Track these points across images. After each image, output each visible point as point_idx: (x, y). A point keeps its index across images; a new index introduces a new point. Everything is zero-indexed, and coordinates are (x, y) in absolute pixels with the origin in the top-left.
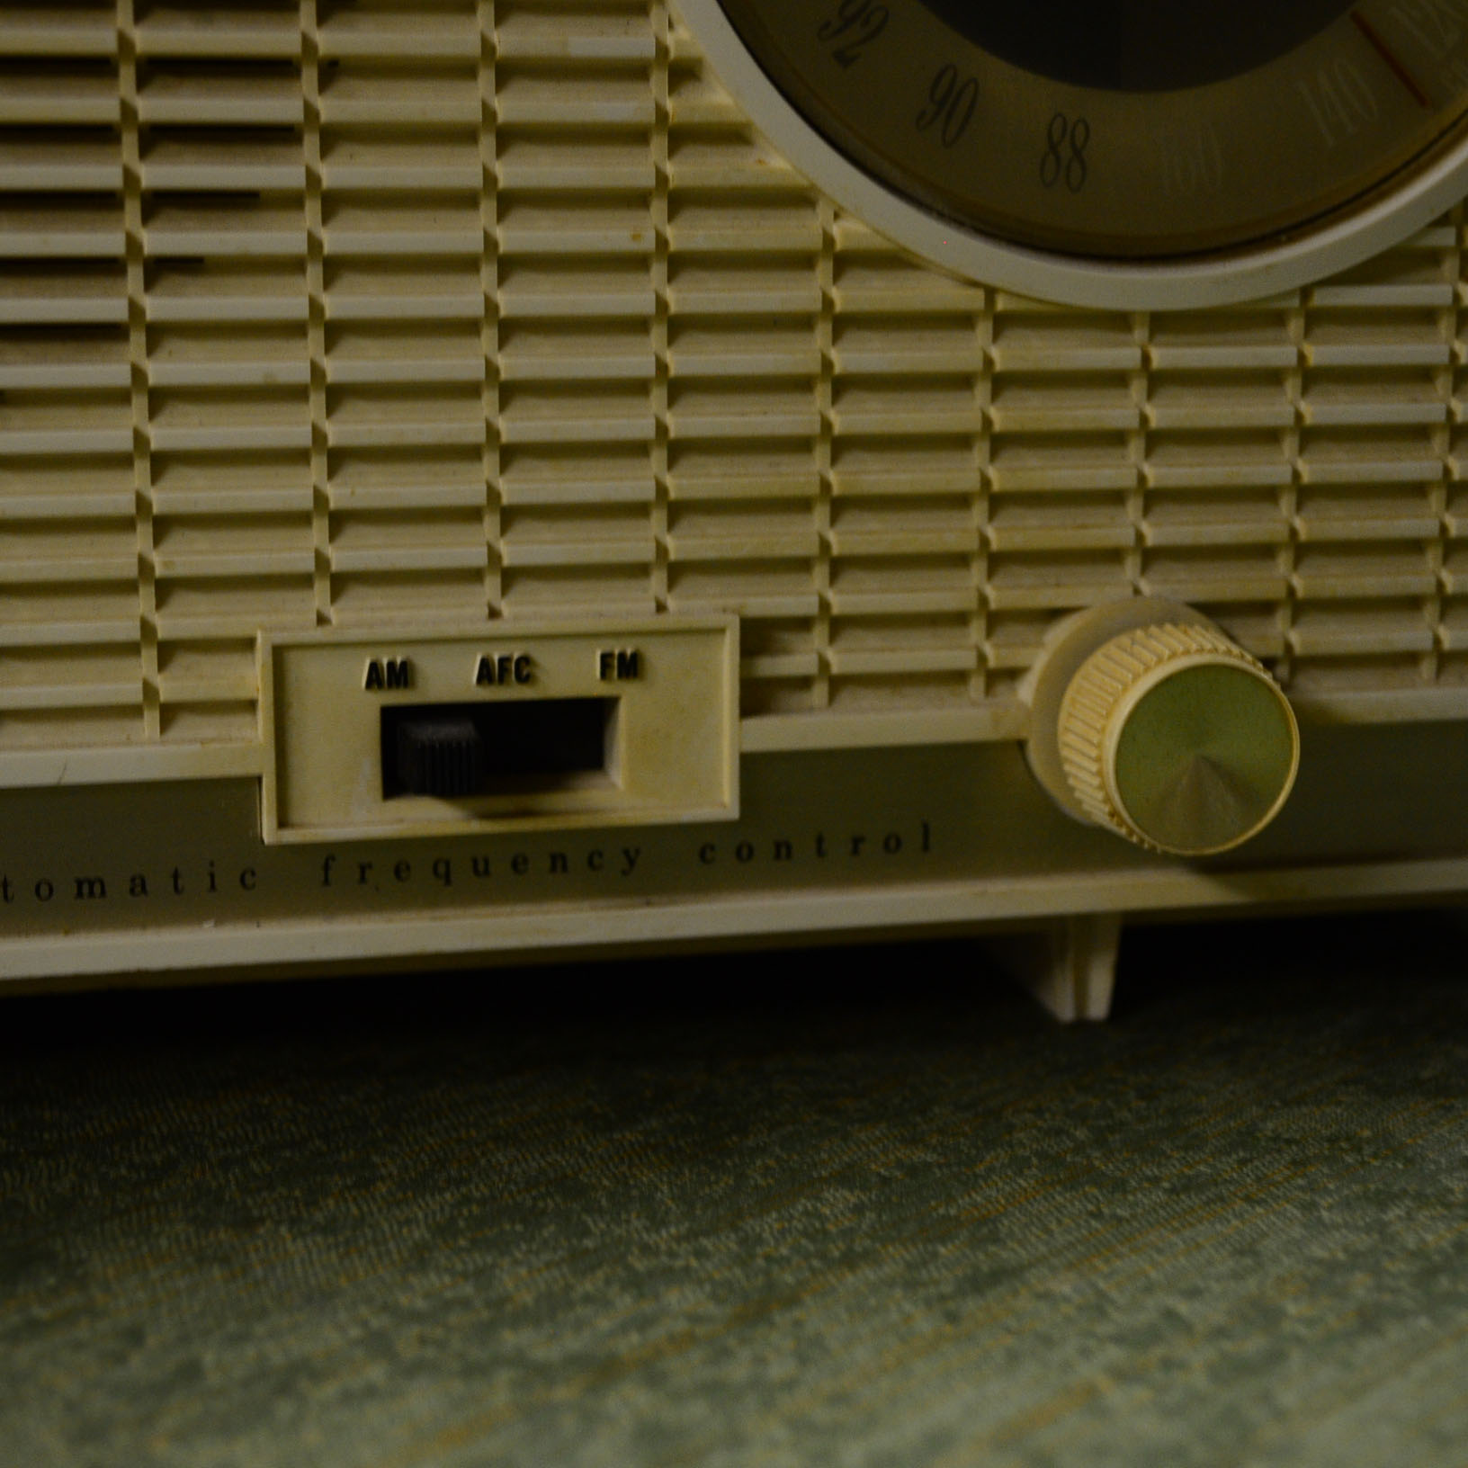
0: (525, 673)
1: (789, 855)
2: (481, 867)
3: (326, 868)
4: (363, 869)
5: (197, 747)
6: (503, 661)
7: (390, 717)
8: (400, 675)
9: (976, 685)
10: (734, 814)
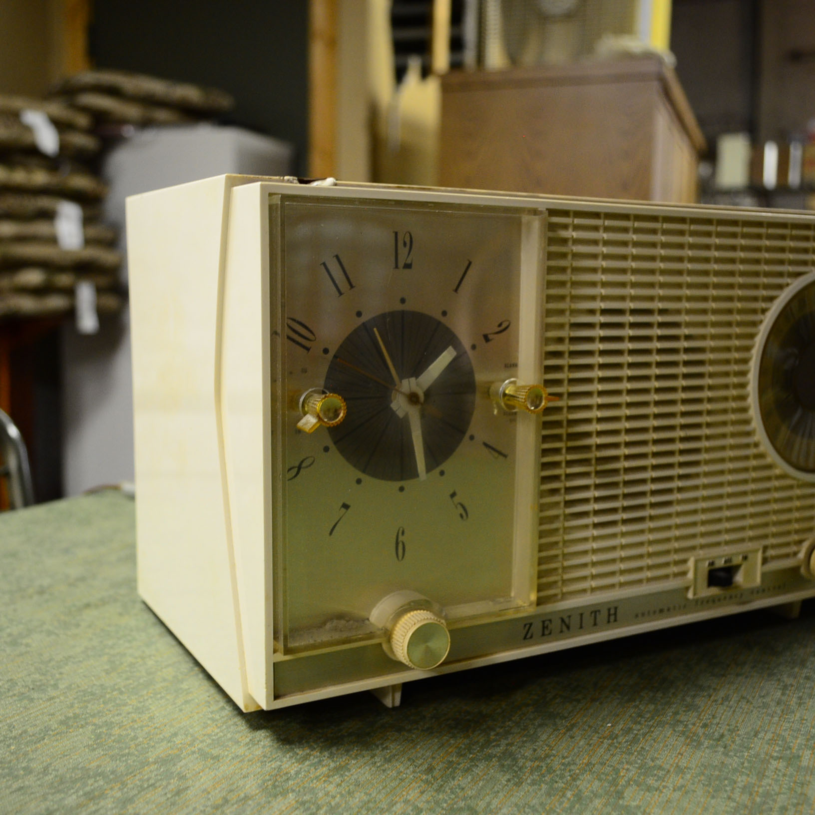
0: (731, 561)
1: (766, 592)
3: (698, 603)
4: (702, 602)
5: (681, 581)
6: (728, 559)
7: (710, 572)
8: (713, 563)
9: (792, 555)
10: (760, 585)
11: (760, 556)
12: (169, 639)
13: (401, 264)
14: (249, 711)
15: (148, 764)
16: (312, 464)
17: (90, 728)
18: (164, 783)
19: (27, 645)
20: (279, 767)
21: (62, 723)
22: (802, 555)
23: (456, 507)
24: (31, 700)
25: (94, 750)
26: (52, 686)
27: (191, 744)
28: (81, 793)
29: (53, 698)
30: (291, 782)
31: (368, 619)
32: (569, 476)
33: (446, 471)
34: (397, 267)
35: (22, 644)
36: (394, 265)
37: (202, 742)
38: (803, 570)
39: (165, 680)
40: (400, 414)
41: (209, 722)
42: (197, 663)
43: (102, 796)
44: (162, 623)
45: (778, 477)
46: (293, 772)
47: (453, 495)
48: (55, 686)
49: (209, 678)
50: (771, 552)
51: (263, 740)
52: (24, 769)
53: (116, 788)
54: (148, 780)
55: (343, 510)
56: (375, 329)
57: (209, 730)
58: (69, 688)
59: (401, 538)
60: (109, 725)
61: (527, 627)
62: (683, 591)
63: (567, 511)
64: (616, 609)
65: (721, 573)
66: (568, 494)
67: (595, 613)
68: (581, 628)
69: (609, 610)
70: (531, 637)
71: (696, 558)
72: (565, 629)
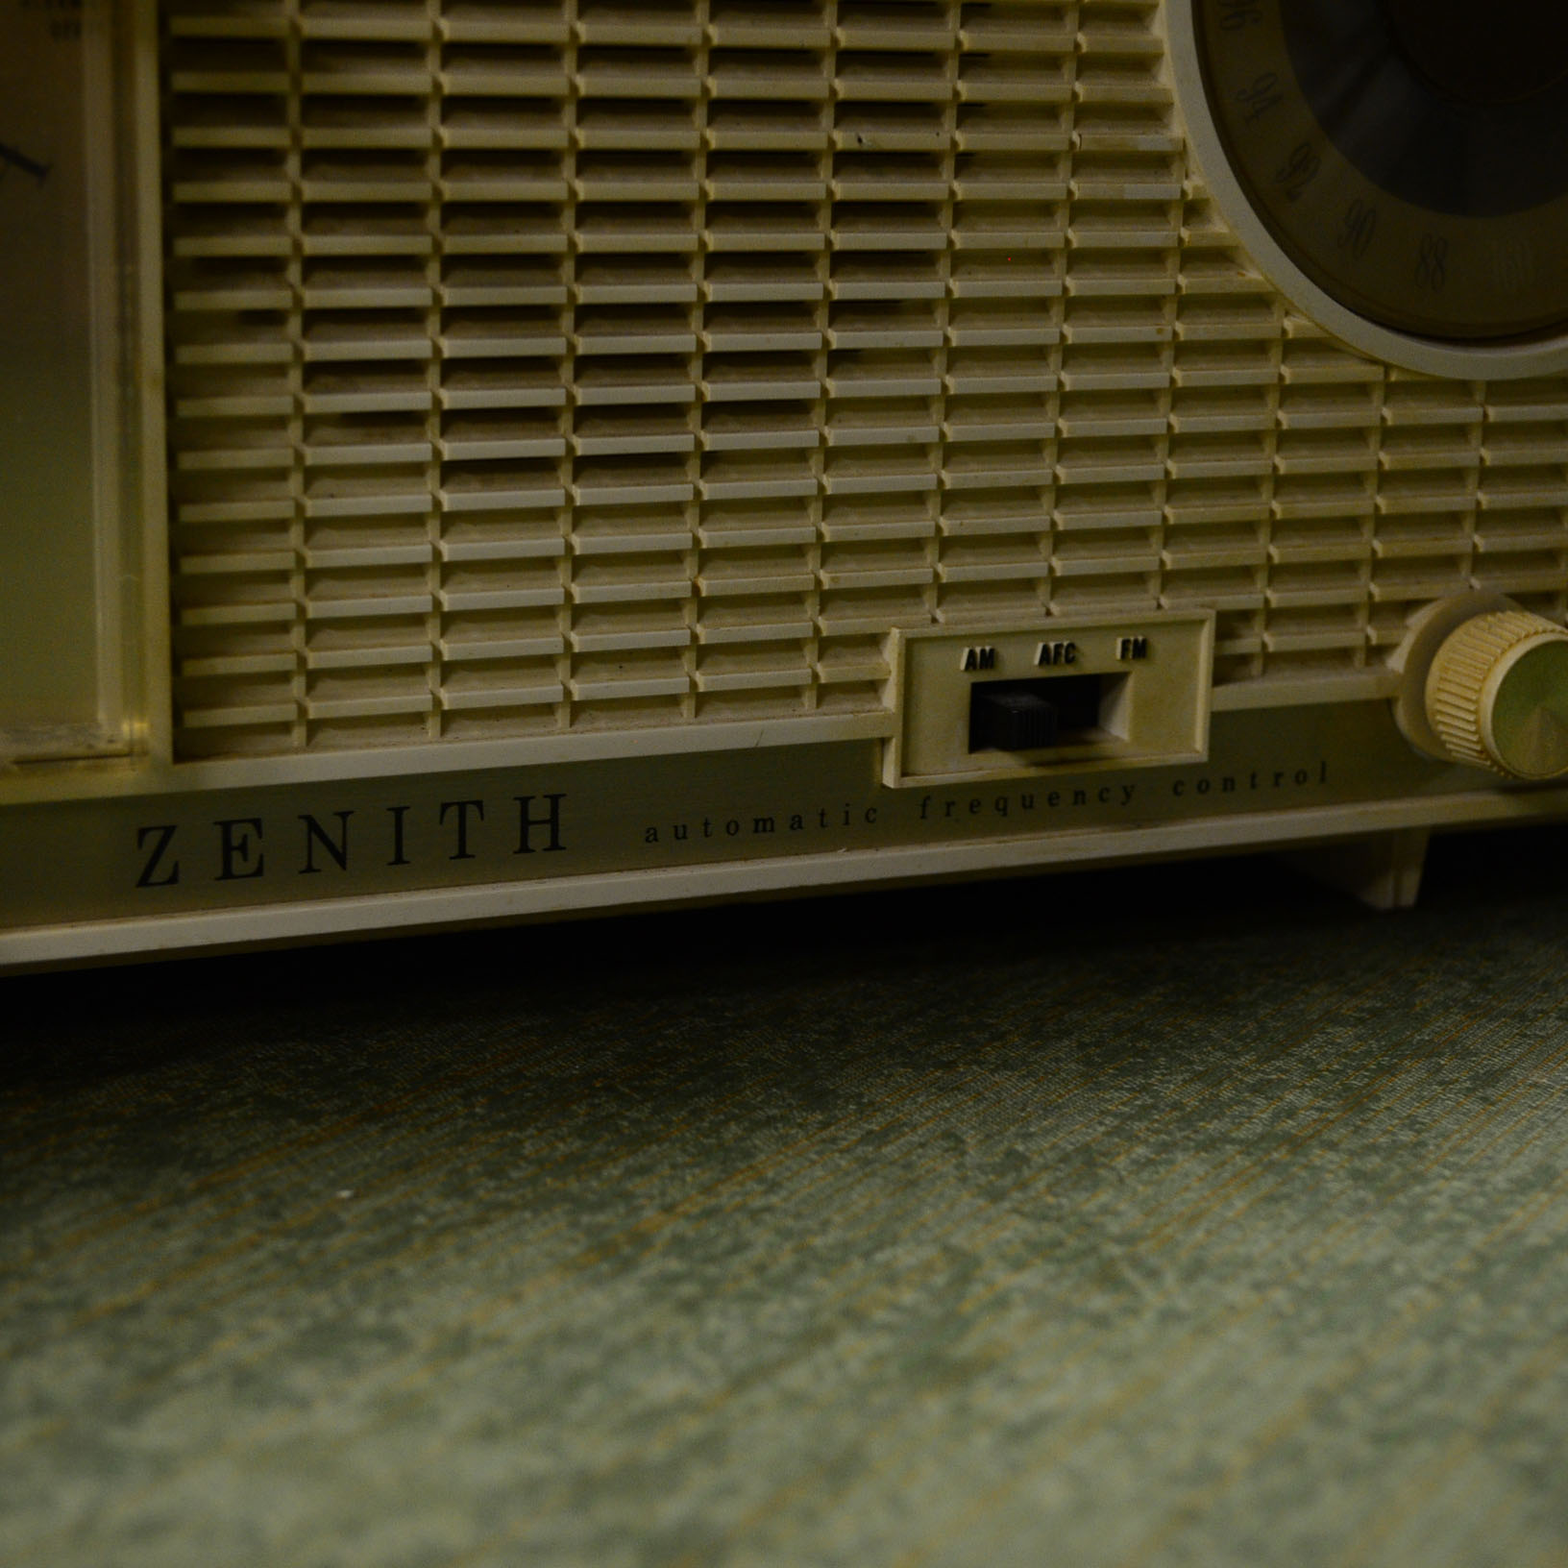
0: (1071, 656)
1: (1233, 788)
2: (1027, 803)
3: (924, 806)
4: (949, 805)
5: (851, 716)
6: (1058, 647)
7: (977, 689)
8: (988, 660)
9: (1359, 658)
10: (1204, 758)
11: (1204, 643)
22: (1397, 662)
32: (317, 266)
38: (1402, 716)
45: (1293, 348)
50: (1256, 639)
61: (153, 840)
62: (863, 752)
63: (315, 403)
64: (555, 800)
65: (1025, 701)
66: (320, 338)
67: (462, 806)
68: (399, 860)
69: (524, 802)
70: (173, 880)
71: (911, 633)
72: (321, 854)
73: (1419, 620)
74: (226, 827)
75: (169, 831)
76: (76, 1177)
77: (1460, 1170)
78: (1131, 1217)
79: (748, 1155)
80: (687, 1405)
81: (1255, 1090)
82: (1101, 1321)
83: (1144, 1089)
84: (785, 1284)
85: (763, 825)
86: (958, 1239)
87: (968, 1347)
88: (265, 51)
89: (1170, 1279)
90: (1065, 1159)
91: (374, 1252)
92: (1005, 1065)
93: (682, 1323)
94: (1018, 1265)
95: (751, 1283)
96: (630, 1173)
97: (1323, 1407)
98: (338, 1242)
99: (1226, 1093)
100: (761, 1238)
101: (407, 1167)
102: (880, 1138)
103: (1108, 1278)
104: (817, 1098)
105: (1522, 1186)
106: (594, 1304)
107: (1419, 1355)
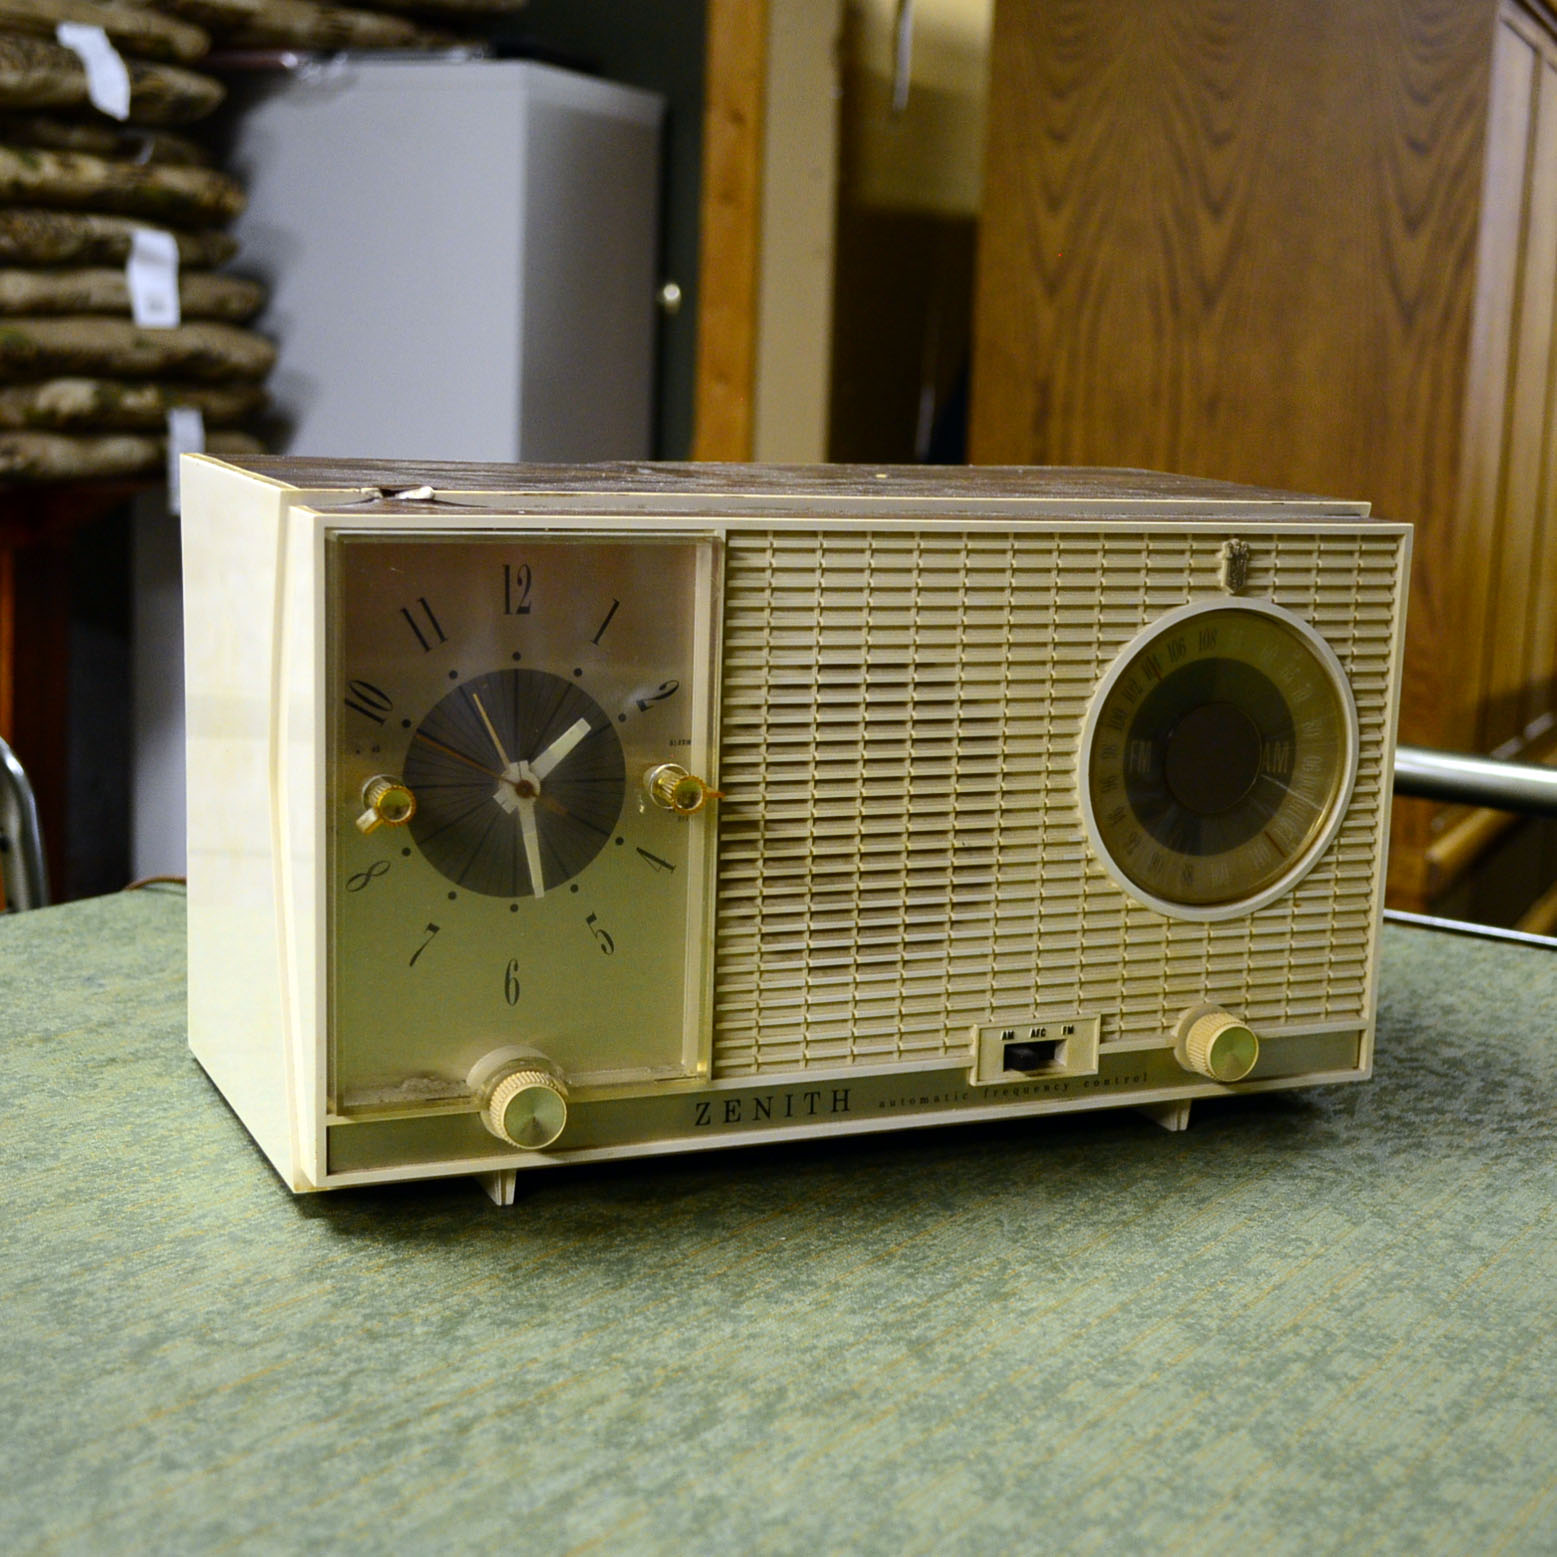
1: (1109, 1084)
2: (1026, 1091)
3: (986, 1092)
4: (996, 1092)
5: (955, 1058)
6: (1038, 1030)
7: (1007, 1048)
8: (1011, 1036)
9: (1160, 1031)
10: (1096, 1072)
11: (1096, 1027)
12: (222, 1110)
13: (514, 609)
14: (301, 1192)
15: (163, 1242)
16: (386, 870)
17: (96, 1203)
18: (177, 1261)
19: (21, 1106)
20: (324, 1257)
21: (60, 1196)
22: (1174, 1032)
23: (596, 936)
24: (24, 1170)
25: (98, 1225)
26: (51, 1156)
27: (222, 1227)
28: (76, 1263)
29: (52, 1169)
30: (333, 1270)
31: (465, 1081)
32: (767, 899)
33: (579, 885)
34: (508, 611)
35: (13, 1106)
36: (503, 609)
37: (235, 1225)
38: (1176, 1053)
39: (203, 1158)
40: (508, 809)
41: (251, 1206)
42: (253, 1142)
43: (101, 1267)
44: (216, 1090)
45: (1130, 911)
46: (340, 1261)
47: (591, 919)
48: (55, 1157)
49: (265, 1159)
50: (1116, 1025)
51: (316, 1227)
52: (9, 1238)
53: (119, 1262)
54: (159, 1257)
55: (430, 933)
56: (475, 696)
57: (248, 1215)
58: (74, 1159)
59: (513, 974)
60: (122, 1202)
61: (702, 1107)
62: (960, 1073)
63: (765, 948)
64: (846, 1092)
65: (1026, 1052)
66: (768, 924)
67: (812, 1095)
68: (789, 1115)
69: (835, 1093)
70: (708, 1122)
71: (982, 1026)
72: (761, 1113)
73: (1183, 1015)
74: (728, 1103)
75: (707, 1105)
76: (686, 1232)
77: (1184, 1234)
78: (1064, 1249)
79: (925, 1227)
80: (914, 1305)
81: (1111, 1205)
82: (1052, 1281)
83: (1071, 1204)
84: (942, 1269)
85: (924, 1100)
86: (1002, 1256)
87: (1007, 1289)
88: (752, 825)
89: (1076, 1269)
90: (1040, 1228)
91: (799, 1258)
92: (1018, 1194)
93: (910, 1281)
94: (1024, 1264)
95: (931, 1269)
96: (882, 1232)
97: (1124, 1307)
98: (786, 1255)
99: (1101, 1205)
100: (933, 1255)
101: (802, 1229)
102: (973, 1220)
103: (1054, 1268)
104: (948, 1206)
105: (1206, 1239)
106: (878, 1275)
107: (1159, 1293)
